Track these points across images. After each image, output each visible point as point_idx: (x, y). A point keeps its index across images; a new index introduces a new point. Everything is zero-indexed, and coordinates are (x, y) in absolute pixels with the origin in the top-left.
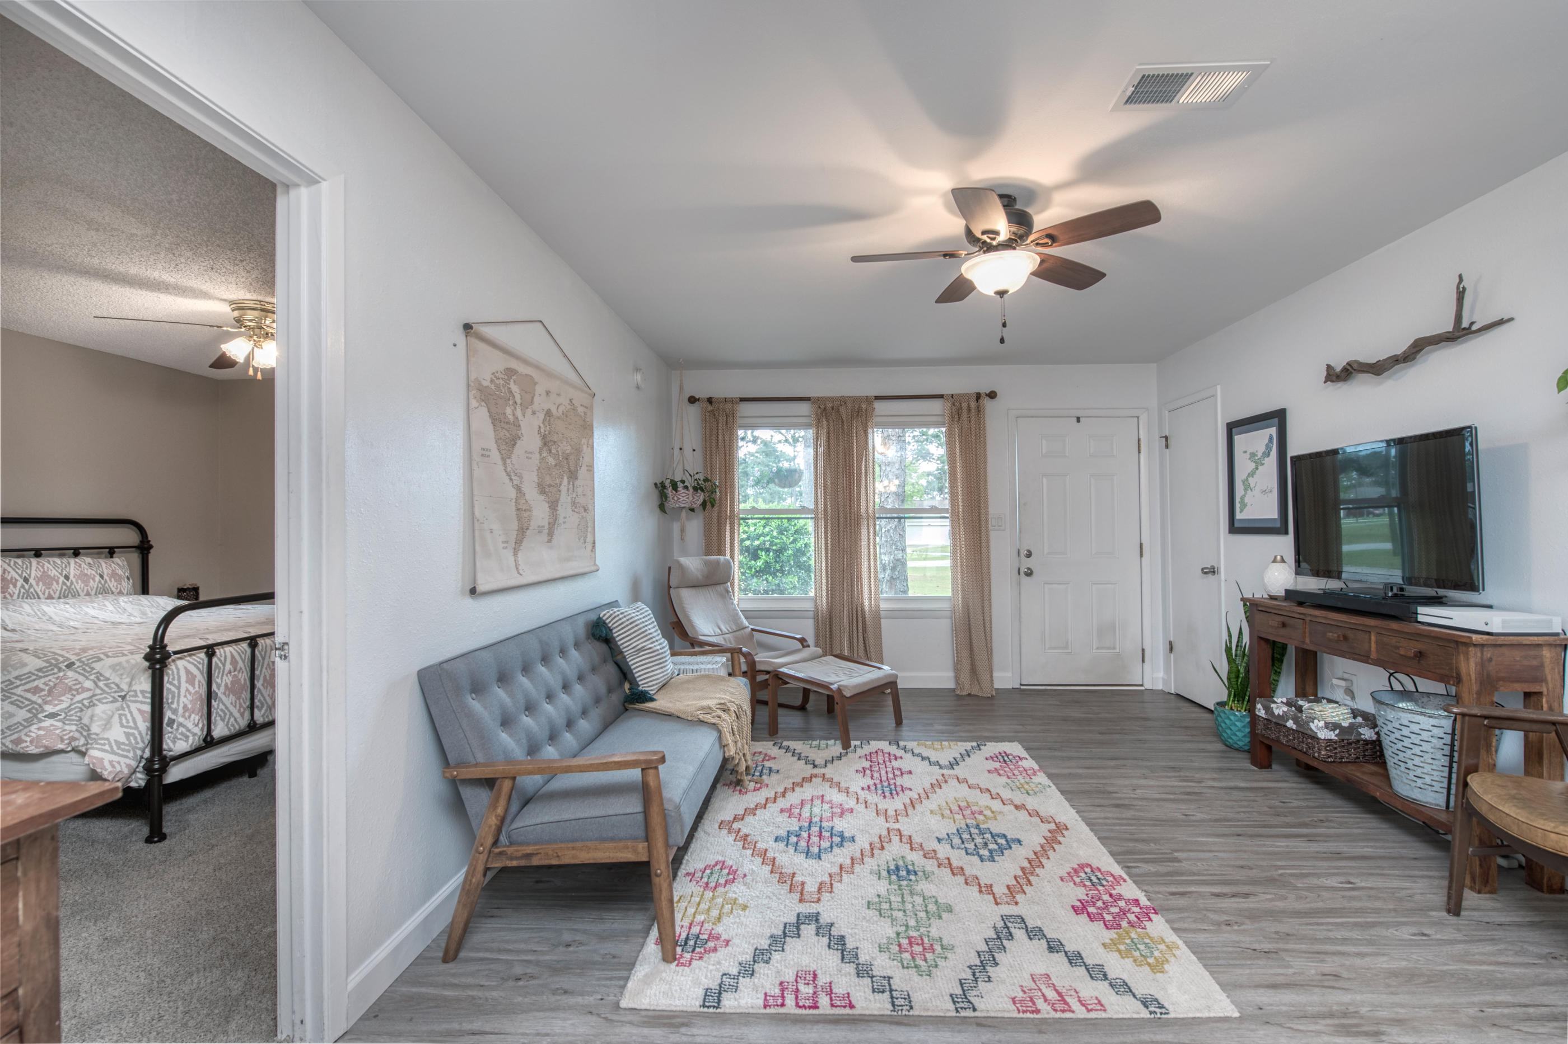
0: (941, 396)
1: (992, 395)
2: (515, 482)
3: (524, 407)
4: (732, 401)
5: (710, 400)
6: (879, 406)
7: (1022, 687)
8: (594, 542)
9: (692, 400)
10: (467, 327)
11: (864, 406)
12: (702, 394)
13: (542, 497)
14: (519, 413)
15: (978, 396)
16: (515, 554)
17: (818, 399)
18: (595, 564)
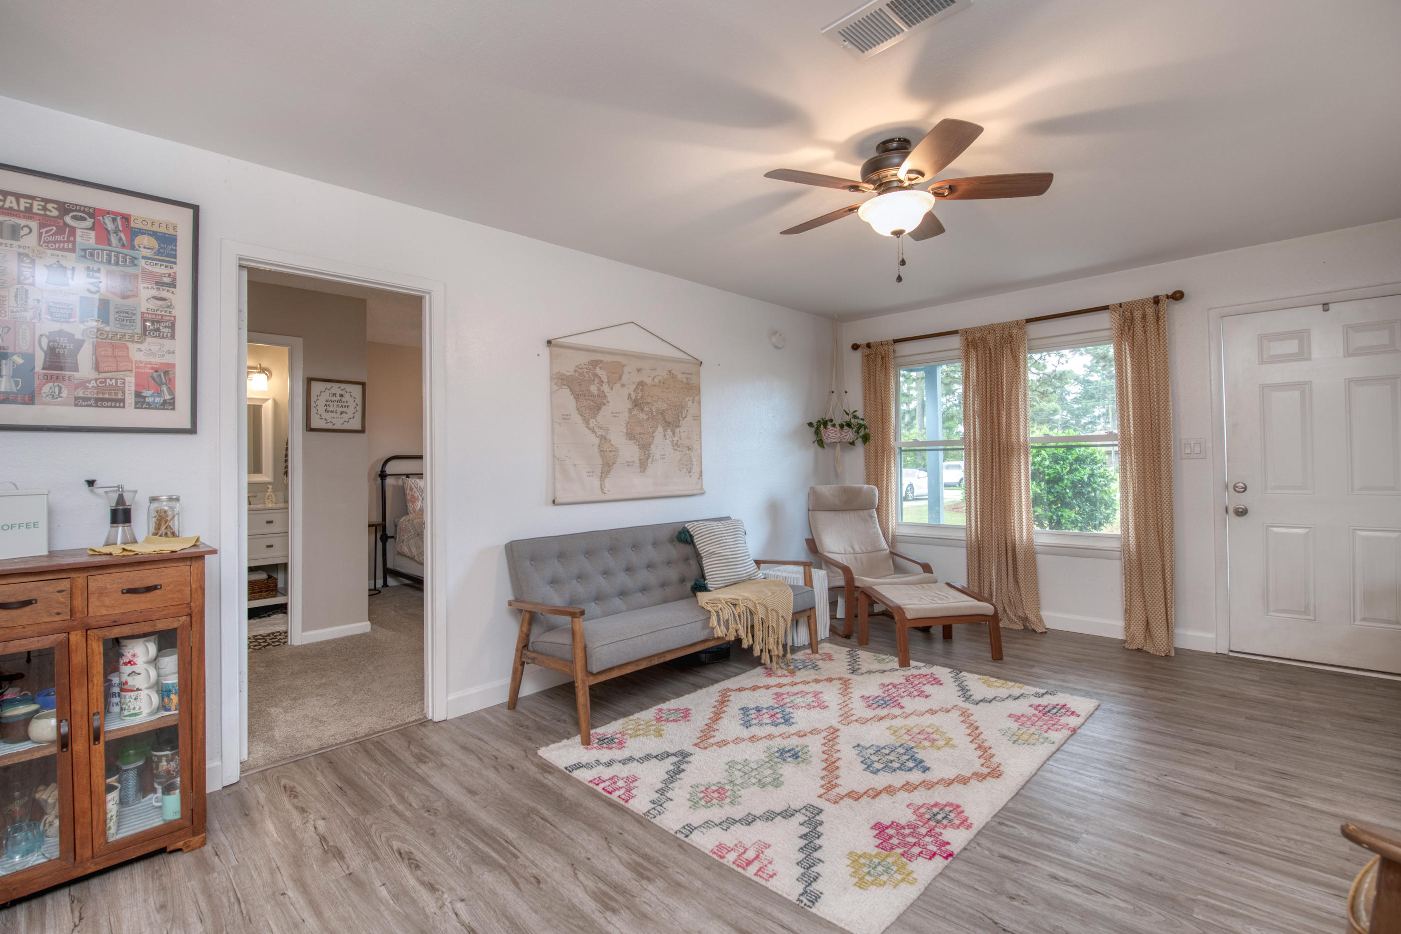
0: (1106, 308)
1: (1178, 296)
2: (598, 433)
3: (611, 384)
4: (887, 343)
5: (869, 346)
6: (1034, 330)
7: (1231, 654)
8: (701, 472)
9: (855, 347)
10: (549, 342)
11: (1014, 331)
12: (862, 341)
13: (632, 442)
14: (605, 388)
15: (1156, 300)
16: (602, 479)
17: (966, 331)
18: (702, 489)
